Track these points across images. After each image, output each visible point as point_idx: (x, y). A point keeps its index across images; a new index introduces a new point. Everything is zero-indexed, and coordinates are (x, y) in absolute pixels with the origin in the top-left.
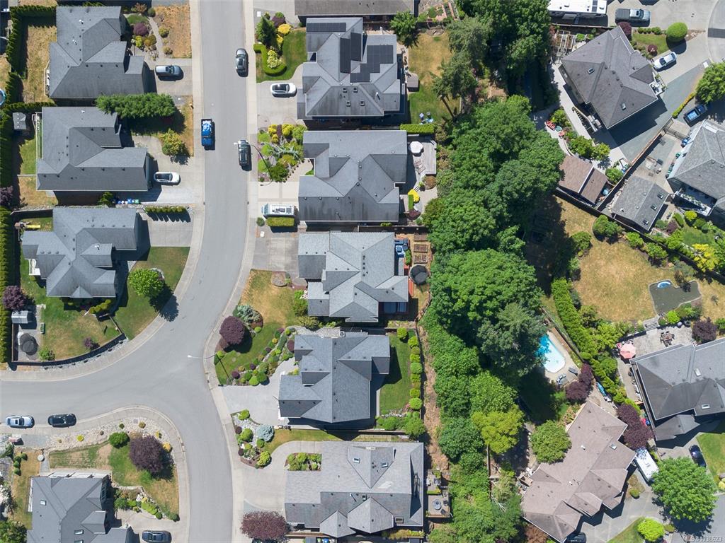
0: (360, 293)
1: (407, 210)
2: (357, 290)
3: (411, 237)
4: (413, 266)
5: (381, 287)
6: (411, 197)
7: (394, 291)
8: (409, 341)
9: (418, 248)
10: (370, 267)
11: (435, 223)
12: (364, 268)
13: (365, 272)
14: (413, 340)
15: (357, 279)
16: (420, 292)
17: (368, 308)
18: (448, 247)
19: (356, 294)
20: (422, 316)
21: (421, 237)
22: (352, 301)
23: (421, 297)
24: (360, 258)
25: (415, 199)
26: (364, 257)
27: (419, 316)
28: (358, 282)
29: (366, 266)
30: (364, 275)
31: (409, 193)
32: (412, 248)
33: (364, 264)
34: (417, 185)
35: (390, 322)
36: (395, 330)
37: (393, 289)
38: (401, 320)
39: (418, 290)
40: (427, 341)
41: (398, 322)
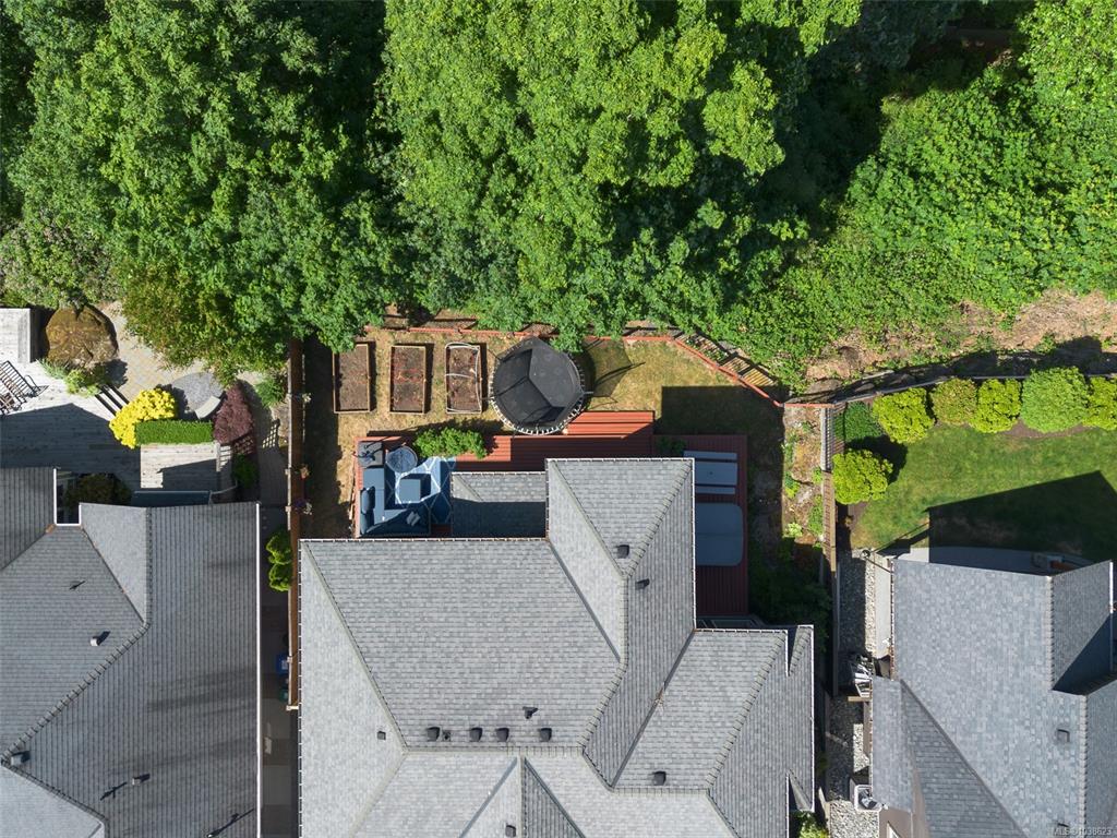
0: (653, 749)
1: (211, 451)
2: (637, 771)
3: (353, 429)
4: (495, 413)
5: (612, 617)
6: (150, 431)
7: (637, 539)
8: (898, 437)
9: (408, 391)
10: (500, 691)
11: (252, 310)
12: (504, 733)
13: (523, 728)
14: (896, 417)
15: (567, 774)
16: (627, 379)
17: (740, 696)
18: (369, 232)
19: (660, 777)
20: (752, 366)
21: (353, 379)
22: (702, 802)
23: (650, 376)
24: (444, 759)
25: (162, 408)
26: (434, 732)
27: (754, 380)
28: (585, 771)
29: (488, 719)
30: (546, 733)
31: (129, 440)
32: (410, 421)
33: (477, 732)
34: (89, 402)
35: (792, 530)
36: (842, 511)
37: (624, 550)
38: (777, 473)
39: (618, 390)
40: (881, 338)
41: (788, 492)
